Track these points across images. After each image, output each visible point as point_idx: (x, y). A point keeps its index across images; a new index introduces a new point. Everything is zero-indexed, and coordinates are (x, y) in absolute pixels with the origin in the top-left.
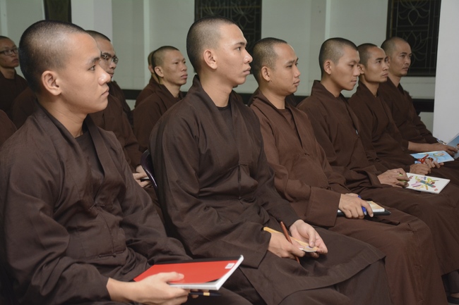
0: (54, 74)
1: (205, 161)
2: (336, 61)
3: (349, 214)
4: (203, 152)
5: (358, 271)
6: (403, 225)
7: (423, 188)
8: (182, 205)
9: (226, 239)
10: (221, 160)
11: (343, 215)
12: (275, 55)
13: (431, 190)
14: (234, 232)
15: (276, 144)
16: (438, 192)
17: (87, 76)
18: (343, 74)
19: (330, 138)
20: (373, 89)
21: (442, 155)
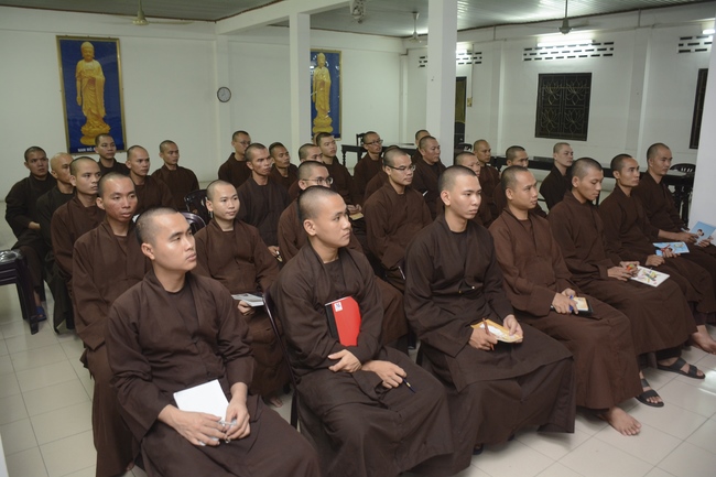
0: (311, 221)
1: (437, 274)
2: (581, 179)
3: (558, 310)
4: (436, 267)
5: (537, 367)
6: (604, 320)
7: (646, 281)
8: (415, 304)
9: (440, 331)
10: (449, 273)
11: (554, 310)
12: (516, 181)
13: (651, 283)
14: (446, 327)
15: (513, 250)
16: (656, 286)
17: (332, 224)
18: (587, 189)
19: (572, 237)
20: (626, 191)
21: (681, 247)
